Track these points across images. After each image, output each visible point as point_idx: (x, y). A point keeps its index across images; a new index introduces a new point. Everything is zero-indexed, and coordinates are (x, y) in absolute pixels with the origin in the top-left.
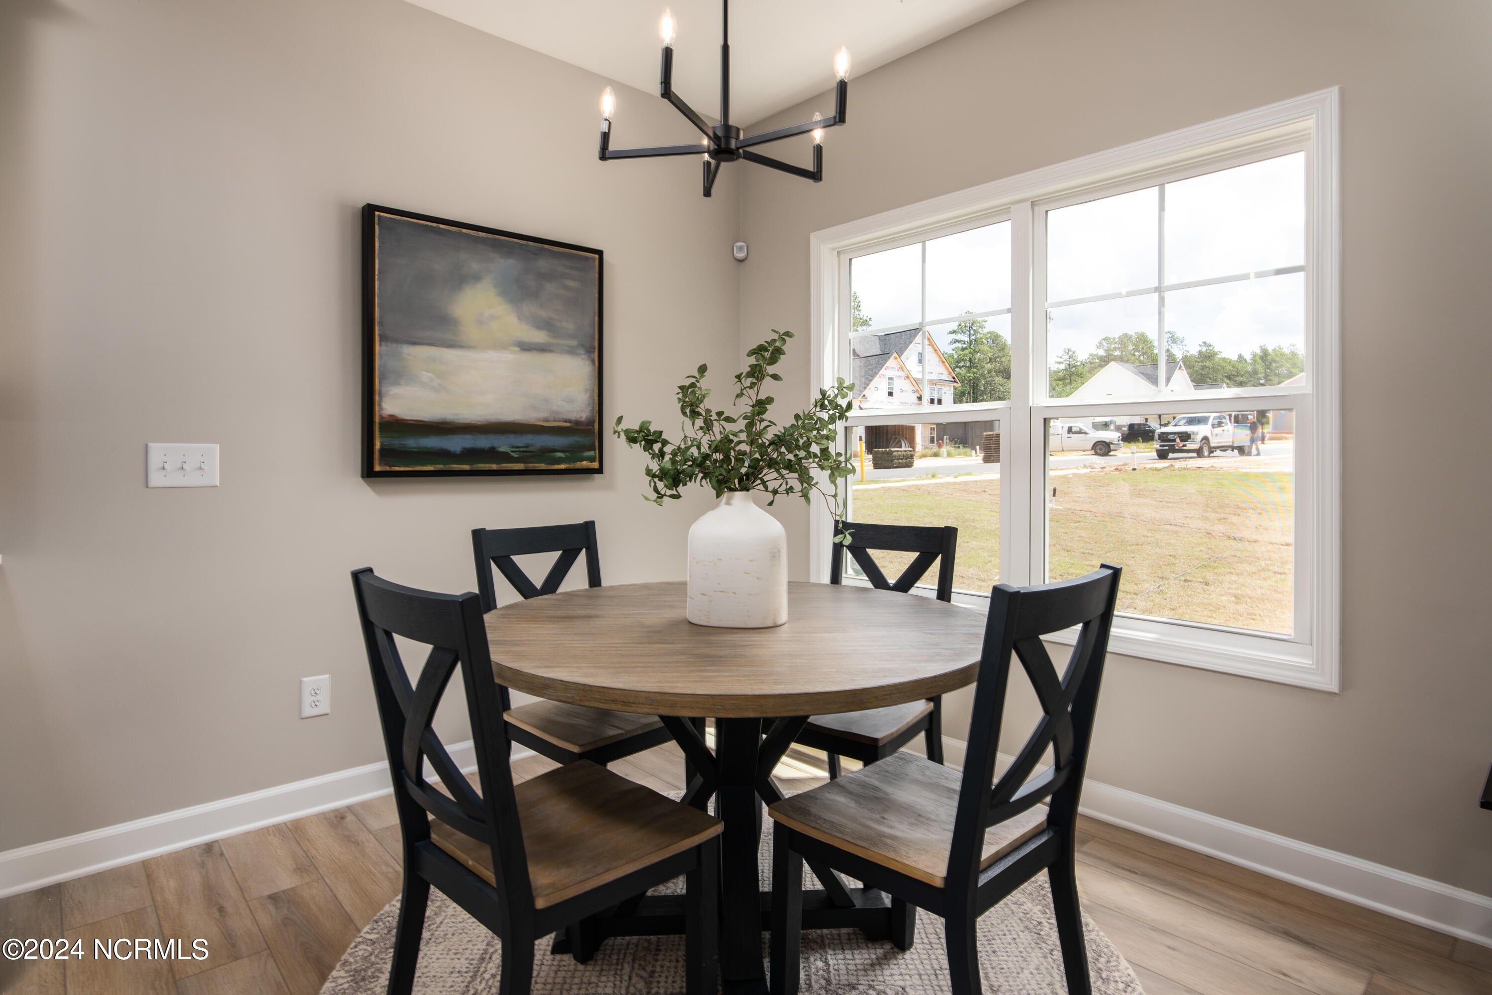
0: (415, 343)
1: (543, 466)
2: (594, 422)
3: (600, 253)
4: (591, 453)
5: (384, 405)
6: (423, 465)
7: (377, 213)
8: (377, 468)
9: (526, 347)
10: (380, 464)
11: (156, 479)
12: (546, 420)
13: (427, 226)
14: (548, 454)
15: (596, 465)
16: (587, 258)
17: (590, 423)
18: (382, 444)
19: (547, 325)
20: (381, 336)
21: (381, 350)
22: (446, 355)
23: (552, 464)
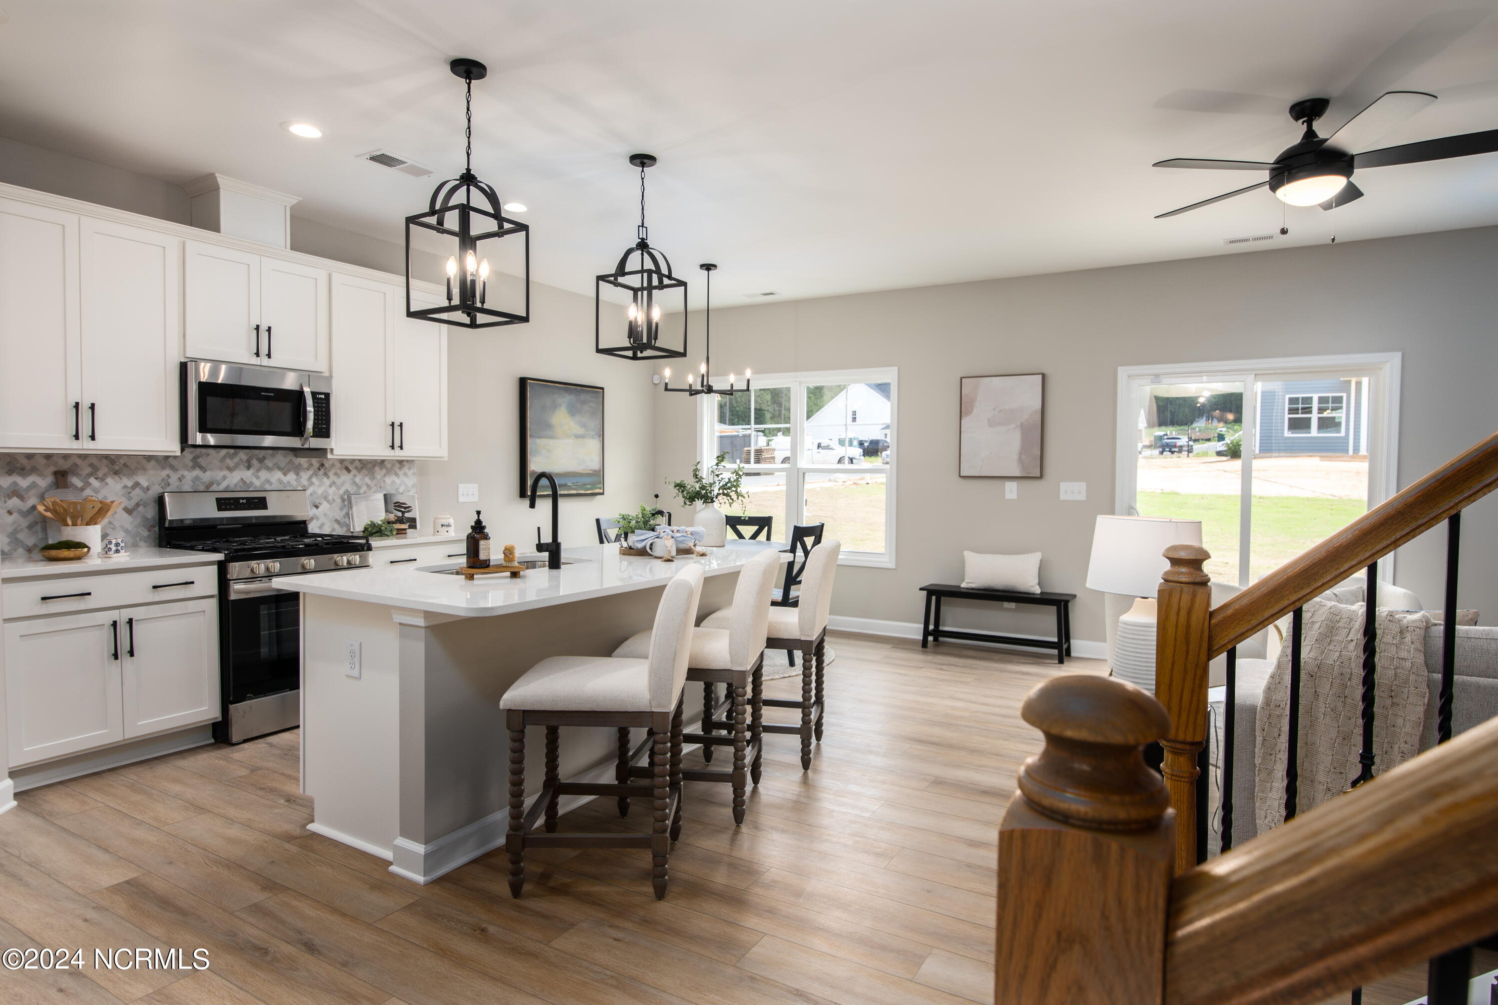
0: (540, 438)
1: (582, 492)
2: (601, 470)
3: (602, 389)
4: (599, 486)
5: (531, 466)
6: (543, 492)
7: (528, 381)
8: (529, 494)
9: (577, 437)
11: (461, 499)
12: (584, 470)
15: (601, 491)
16: (598, 392)
17: (599, 471)
19: (584, 426)
20: (530, 436)
21: (530, 442)
22: (551, 442)
23: (586, 491)
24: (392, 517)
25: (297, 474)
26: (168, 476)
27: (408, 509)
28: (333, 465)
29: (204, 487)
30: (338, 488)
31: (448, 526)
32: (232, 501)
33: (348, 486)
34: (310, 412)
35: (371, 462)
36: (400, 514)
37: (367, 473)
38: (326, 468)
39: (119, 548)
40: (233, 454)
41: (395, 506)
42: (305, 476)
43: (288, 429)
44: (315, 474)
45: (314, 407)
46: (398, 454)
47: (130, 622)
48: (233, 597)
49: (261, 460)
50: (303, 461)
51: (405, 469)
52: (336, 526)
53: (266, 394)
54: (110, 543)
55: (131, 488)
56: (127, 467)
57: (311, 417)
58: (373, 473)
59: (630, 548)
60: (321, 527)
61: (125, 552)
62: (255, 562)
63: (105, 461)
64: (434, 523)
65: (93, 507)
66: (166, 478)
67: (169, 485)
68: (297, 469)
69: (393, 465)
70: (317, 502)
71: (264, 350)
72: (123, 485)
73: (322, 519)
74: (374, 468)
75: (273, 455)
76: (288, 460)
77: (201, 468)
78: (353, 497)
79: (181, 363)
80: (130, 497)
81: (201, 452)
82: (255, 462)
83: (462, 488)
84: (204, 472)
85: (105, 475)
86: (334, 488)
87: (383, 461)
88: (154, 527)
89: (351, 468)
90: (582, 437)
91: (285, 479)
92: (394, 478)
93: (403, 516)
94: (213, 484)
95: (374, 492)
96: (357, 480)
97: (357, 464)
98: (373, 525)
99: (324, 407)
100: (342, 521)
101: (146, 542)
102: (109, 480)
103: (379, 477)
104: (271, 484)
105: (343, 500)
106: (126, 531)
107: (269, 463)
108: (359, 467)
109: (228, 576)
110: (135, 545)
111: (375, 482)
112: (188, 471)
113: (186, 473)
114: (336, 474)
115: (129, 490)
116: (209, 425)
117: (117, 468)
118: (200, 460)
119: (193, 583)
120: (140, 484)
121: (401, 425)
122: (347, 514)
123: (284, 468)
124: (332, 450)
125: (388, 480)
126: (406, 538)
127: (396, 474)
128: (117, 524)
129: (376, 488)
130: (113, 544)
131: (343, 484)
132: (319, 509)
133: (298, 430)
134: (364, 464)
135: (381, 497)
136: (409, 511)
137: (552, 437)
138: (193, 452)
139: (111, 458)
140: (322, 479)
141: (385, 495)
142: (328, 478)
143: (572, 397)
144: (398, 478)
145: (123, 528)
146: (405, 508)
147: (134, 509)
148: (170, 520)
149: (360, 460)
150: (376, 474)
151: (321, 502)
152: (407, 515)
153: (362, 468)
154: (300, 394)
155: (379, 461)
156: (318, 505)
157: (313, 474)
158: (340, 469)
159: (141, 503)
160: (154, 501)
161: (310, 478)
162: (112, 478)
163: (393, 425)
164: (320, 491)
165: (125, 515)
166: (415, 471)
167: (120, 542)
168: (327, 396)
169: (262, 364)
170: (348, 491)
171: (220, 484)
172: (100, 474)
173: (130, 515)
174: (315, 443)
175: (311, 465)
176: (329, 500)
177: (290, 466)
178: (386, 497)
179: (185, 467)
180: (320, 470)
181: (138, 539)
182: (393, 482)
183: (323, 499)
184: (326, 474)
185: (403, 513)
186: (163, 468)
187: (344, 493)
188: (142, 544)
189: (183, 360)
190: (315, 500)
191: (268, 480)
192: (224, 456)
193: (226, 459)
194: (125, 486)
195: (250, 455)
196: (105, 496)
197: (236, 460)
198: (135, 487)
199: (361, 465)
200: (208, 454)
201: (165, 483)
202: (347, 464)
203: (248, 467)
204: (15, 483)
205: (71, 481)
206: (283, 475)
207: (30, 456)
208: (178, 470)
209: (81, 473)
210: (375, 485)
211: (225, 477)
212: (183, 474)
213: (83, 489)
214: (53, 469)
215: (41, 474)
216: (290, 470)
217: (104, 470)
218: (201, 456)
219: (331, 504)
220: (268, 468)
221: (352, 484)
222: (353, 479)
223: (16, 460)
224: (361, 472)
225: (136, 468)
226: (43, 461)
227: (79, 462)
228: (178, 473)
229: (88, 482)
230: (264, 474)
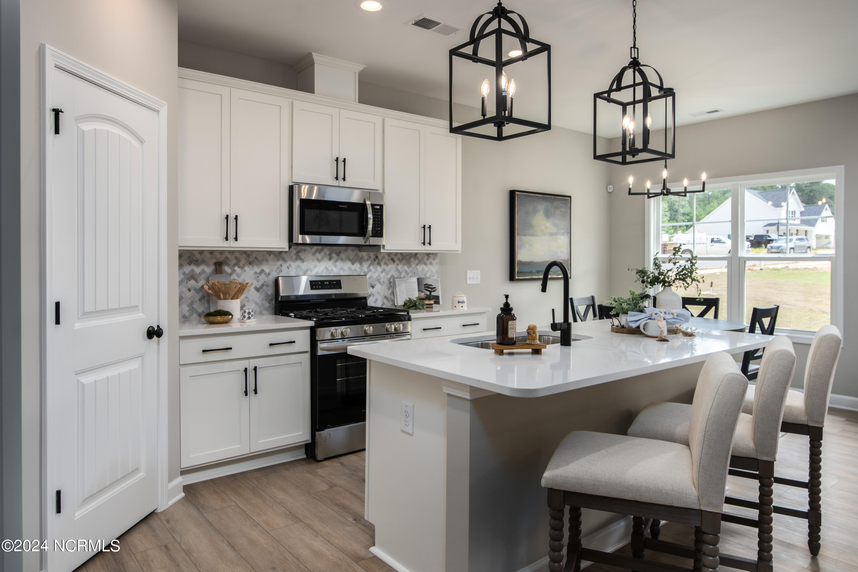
0: (524, 235)
1: (555, 276)
2: (569, 260)
3: (570, 197)
5: (518, 257)
6: (527, 276)
7: (516, 193)
8: (516, 278)
9: (552, 234)
10: (517, 277)
11: (469, 282)
12: (556, 260)
13: (527, 195)
14: (557, 272)
16: (567, 200)
17: (568, 261)
18: (517, 270)
19: (556, 225)
20: (517, 234)
21: (517, 238)
22: (532, 239)
23: (558, 276)
24: (423, 295)
25: (361, 264)
27: (434, 289)
28: (384, 257)
29: (303, 273)
30: (387, 274)
31: (463, 302)
32: (319, 283)
33: (393, 273)
34: (370, 219)
35: (408, 255)
36: (428, 293)
37: (406, 262)
38: (379, 259)
39: (250, 316)
40: (320, 250)
41: (425, 287)
42: (365, 266)
43: (356, 231)
44: (372, 264)
45: (373, 215)
46: (427, 249)
47: (255, 369)
48: (320, 353)
49: (338, 254)
50: (364, 254)
51: (431, 260)
52: (385, 301)
53: (342, 206)
54: (245, 312)
55: (259, 273)
56: (257, 259)
57: (371, 222)
59: (623, 327)
60: (375, 302)
61: (254, 319)
62: (334, 328)
63: (244, 256)
64: (452, 299)
65: (236, 287)
66: (280, 266)
67: (281, 272)
68: (361, 260)
69: (423, 257)
70: (373, 283)
71: (341, 176)
72: (254, 271)
73: (377, 296)
74: (410, 259)
75: (345, 250)
76: (355, 253)
77: (301, 259)
78: (397, 280)
79: (290, 186)
80: (258, 280)
81: (301, 249)
82: (334, 255)
83: (470, 274)
84: (303, 263)
85: (244, 264)
86: (384, 274)
87: (416, 254)
88: (272, 300)
89: (395, 259)
90: (555, 234)
91: (353, 267)
92: (423, 266)
93: (430, 294)
94: (308, 270)
95: (410, 277)
96: (399, 268)
97: (399, 256)
98: (410, 301)
99: (379, 215)
100: (389, 297)
101: (267, 311)
102: (246, 268)
103: (414, 266)
104: (344, 271)
105: (390, 283)
106: (256, 303)
107: (343, 256)
108: (401, 258)
109: (317, 338)
110: (261, 313)
111: (411, 269)
112: (293, 262)
113: (292, 263)
114: (385, 264)
115: (258, 275)
116: (306, 230)
117: (251, 260)
118: (300, 254)
119: (294, 342)
120: (264, 271)
121: (430, 227)
122: (393, 293)
123: (352, 259)
124: (384, 246)
125: (420, 268)
126: (432, 311)
127: (425, 264)
128: (250, 298)
129: (411, 274)
130: (247, 313)
131: (390, 270)
132: (374, 288)
133: (362, 232)
134: (404, 257)
135: (415, 280)
136: (434, 291)
137: (533, 235)
138: (296, 249)
139: (248, 253)
140: (377, 267)
141: (418, 279)
142: (381, 266)
143: (548, 204)
144: (426, 266)
145: (254, 301)
146: (432, 288)
147: (261, 288)
148: (282, 296)
149: (401, 253)
150: (411, 263)
151: (376, 283)
152: (433, 294)
153: (402, 259)
154: (364, 205)
155: (414, 254)
156: (374, 286)
157: (371, 264)
158: (389, 260)
159: (265, 284)
160: (273, 283)
161: (369, 266)
162: (248, 267)
163: (424, 227)
164: (375, 276)
165: (256, 293)
166: (438, 261)
167: (251, 312)
168: (381, 206)
169: (340, 186)
170: (393, 276)
171: (313, 271)
172: (241, 264)
173: (258, 292)
174: (373, 241)
175: (370, 257)
176: (381, 283)
177: (356, 258)
178: (418, 281)
179: (291, 259)
180: (375, 260)
181: (263, 309)
182: (423, 269)
183: (377, 281)
184: (379, 264)
185: (430, 292)
186: (278, 260)
187: (391, 277)
188: (265, 312)
189: (291, 184)
190: (372, 283)
191: (342, 269)
192: (315, 251)
193: (316, 253)
194: (256, 273)
195: (331, 251)
196: (244, 279)
197: (323, 254)
198: (262, 274)
199: (402, 257)
200: (306, 250)
201: (279, 271)
202: (393, 256)
203: (330, 259)
204: (193, 271)
205: (224, 269)
206: (352, 265)
207: (201, 252)
208: (287, 261)
209: (230, 263)
210: (411, 272)
211: (315, 266)
212: (290, 265)
213: (231, 274)
214: (214, 261)
215: (207, 265)
216: (356, 261)
217: (243, 261)
218: (301, 251)
219: (382, 285)
220: (342, 260)
221: (396, 271)
222: (396, 268)
223: (194, 255)
224: (402, 263)
225: (262, 260)
226: (208, 256)
227: (229, 256)
228: (287, 264)
229: (234, 270)
230: (340, 264)
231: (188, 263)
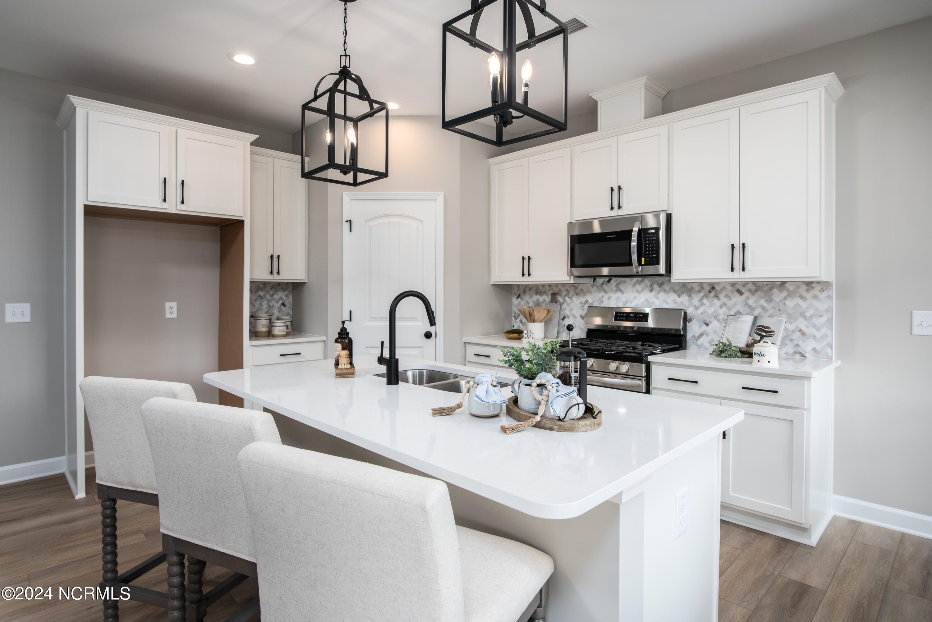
24: (749, 340)
25: (689, 296)
26: (602, 296)
28: (724, 288)
29: (622, 305)
30: (729, 309)
32: (626, 315)
35: (767, 285)
37: (762, 295)
38: (717, 290)
40: (641, 281)
41: (758, 330)
44: (706, 296)
49: (661, 285)
51: (816, 291)
53: (610, 236)
55: (584, 303)
58: (771, 295)
63: (573, 288)
66: (602, 298)
67: (603, 302)
69: (798, 287)
74: (771, 290)
77: (621, 291)
80: (583, 309)
81: (621, 281)
82: (656, 287)
84: (623, 294)
86: (724, 309)
87: (783, 284)
89: (743, 290)
91: (680, 300)
94: (628, 302)
96: (750, 302)
97: (751, 286)
99: (654, 240)
103: (778, 300)
104: (667, 303)
106: (581, 329)
108: (753, 290)
111: (772, 305)
112: (613, 293)
113: (612, 295)
114: (727, 296)
115: (583, 305)
116: (577, 263)
117: (578, 291)
118: (620, 286)
121: (744, 246)
123: (678, 291)
127: (802, 297)
129: (773, 310)
131: (734, 305)
134: (759, 287)
136: (770, 336)
138: (616, 281)
139: (575, 286)
140: (713, 300)
142: (719, 299)
144: (804, 301)
145: (579, 327)
149: (754, 283)
150: (773, 296)
151: (711, 320)
153: (756, 291)
155: (778, 283)
156: (709, 323)
157: (704, 296)
158: (732, 292)
161: (701, 299)
163: (733, 247)
164: (711, 311)
165: (581, 319)
166: (831, 293)
169: (616, 215)
171: (632, 302)
172: (570, 296)
173: (583, 319)
176: (720, 320)
177: (684, 289)
178: (756, 319)
179: (612, 290)
180: (710, 292)
182: (797, 305)
183: (713, 318)
184: (716, 296)
186: (600, 291)
190: (705, 319)
191: (665, 301)
192: (635, 283)
193: (636, 285)
194: (581, 303)
195: (652, 281)
196: (572, 308)
197: (643, 285)
198: (586, 304)
199: (755, 288)
200: (625, 282)
201: (601, 302)
202: (738, 287)
203: (651, 291)
204: (538, 299)
205: (558, 299)
206: (678, 297)
207: (543, 285)
208: (608, 293)
209: (562, 294)
210: (773, 308)
211: (635, 298)
212: (610, 296)
213: (563, 303)
214: (551, 292)
215: (547, 295)
216: (683, 293)
217: (572, 293)
218: (621, 283)
219: (721, 323)
220: (665, 291)
221: (745, 306)
222: (746, 302)
223: (538, 287)
224: (755, 295)
225: (586, 292)
226: (548, 288)
227: (561, 288)
228: (608, 296)
229: (565, 299)
230: (662, 295)
231: (535, 294)
